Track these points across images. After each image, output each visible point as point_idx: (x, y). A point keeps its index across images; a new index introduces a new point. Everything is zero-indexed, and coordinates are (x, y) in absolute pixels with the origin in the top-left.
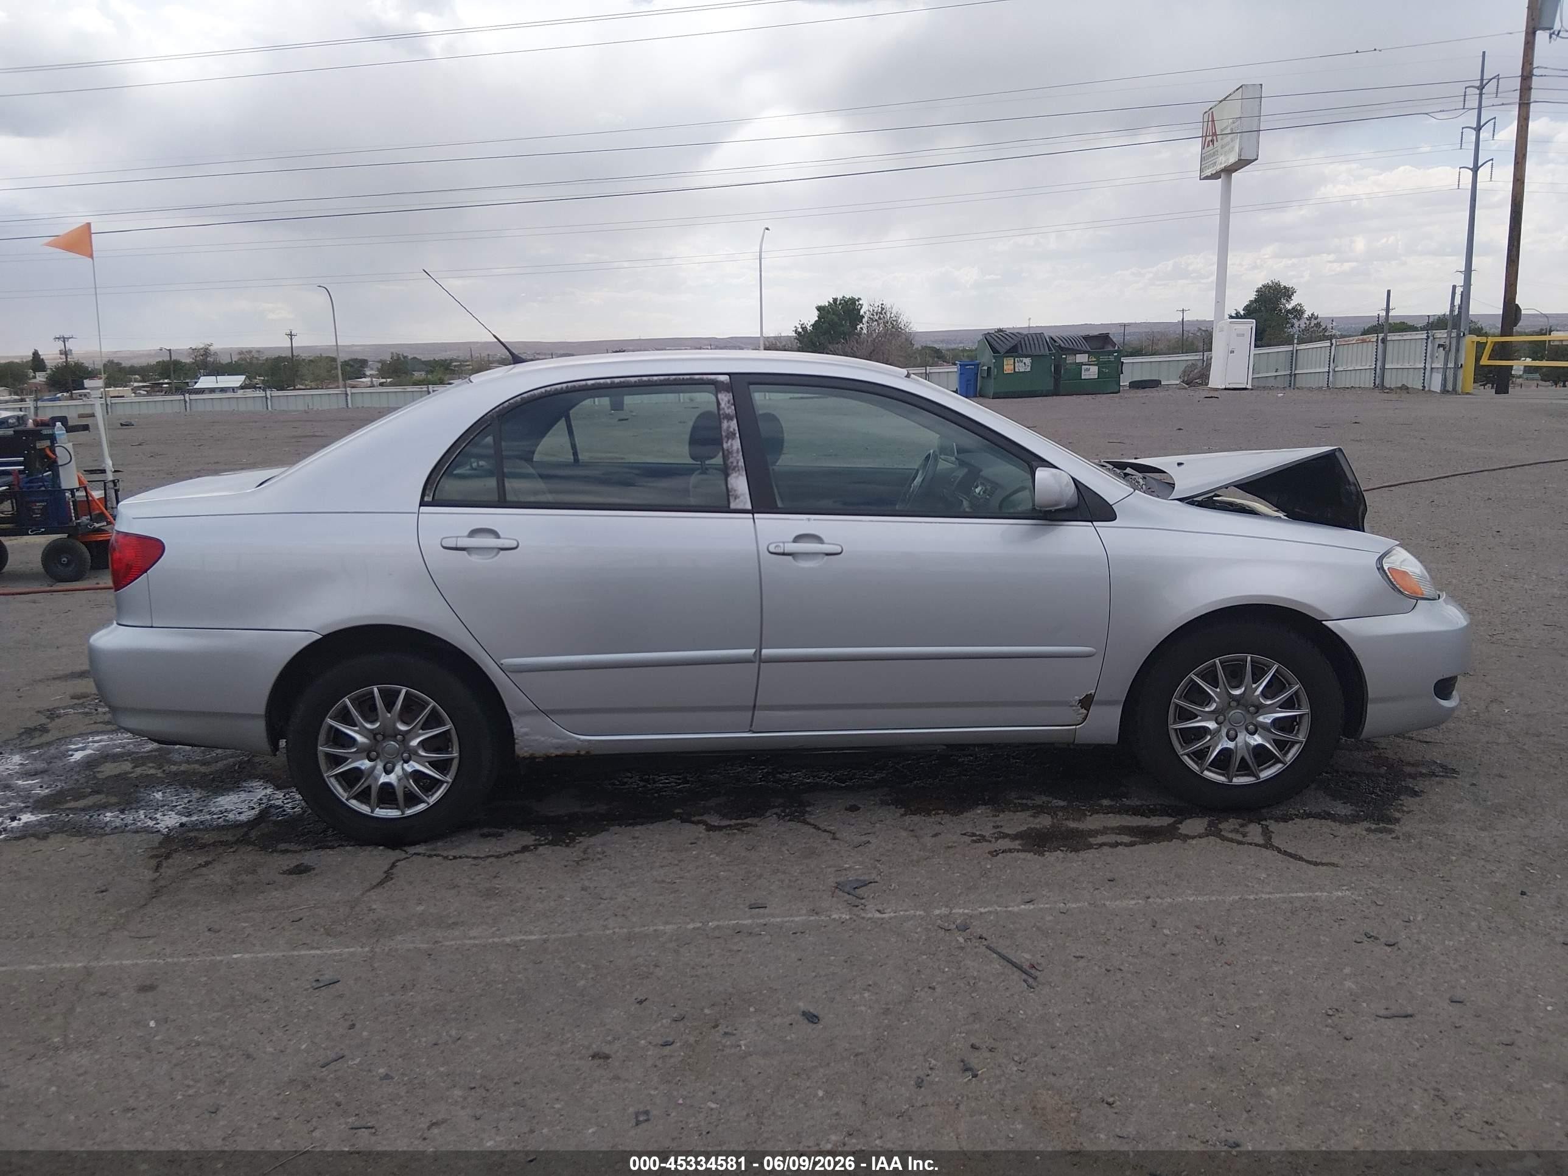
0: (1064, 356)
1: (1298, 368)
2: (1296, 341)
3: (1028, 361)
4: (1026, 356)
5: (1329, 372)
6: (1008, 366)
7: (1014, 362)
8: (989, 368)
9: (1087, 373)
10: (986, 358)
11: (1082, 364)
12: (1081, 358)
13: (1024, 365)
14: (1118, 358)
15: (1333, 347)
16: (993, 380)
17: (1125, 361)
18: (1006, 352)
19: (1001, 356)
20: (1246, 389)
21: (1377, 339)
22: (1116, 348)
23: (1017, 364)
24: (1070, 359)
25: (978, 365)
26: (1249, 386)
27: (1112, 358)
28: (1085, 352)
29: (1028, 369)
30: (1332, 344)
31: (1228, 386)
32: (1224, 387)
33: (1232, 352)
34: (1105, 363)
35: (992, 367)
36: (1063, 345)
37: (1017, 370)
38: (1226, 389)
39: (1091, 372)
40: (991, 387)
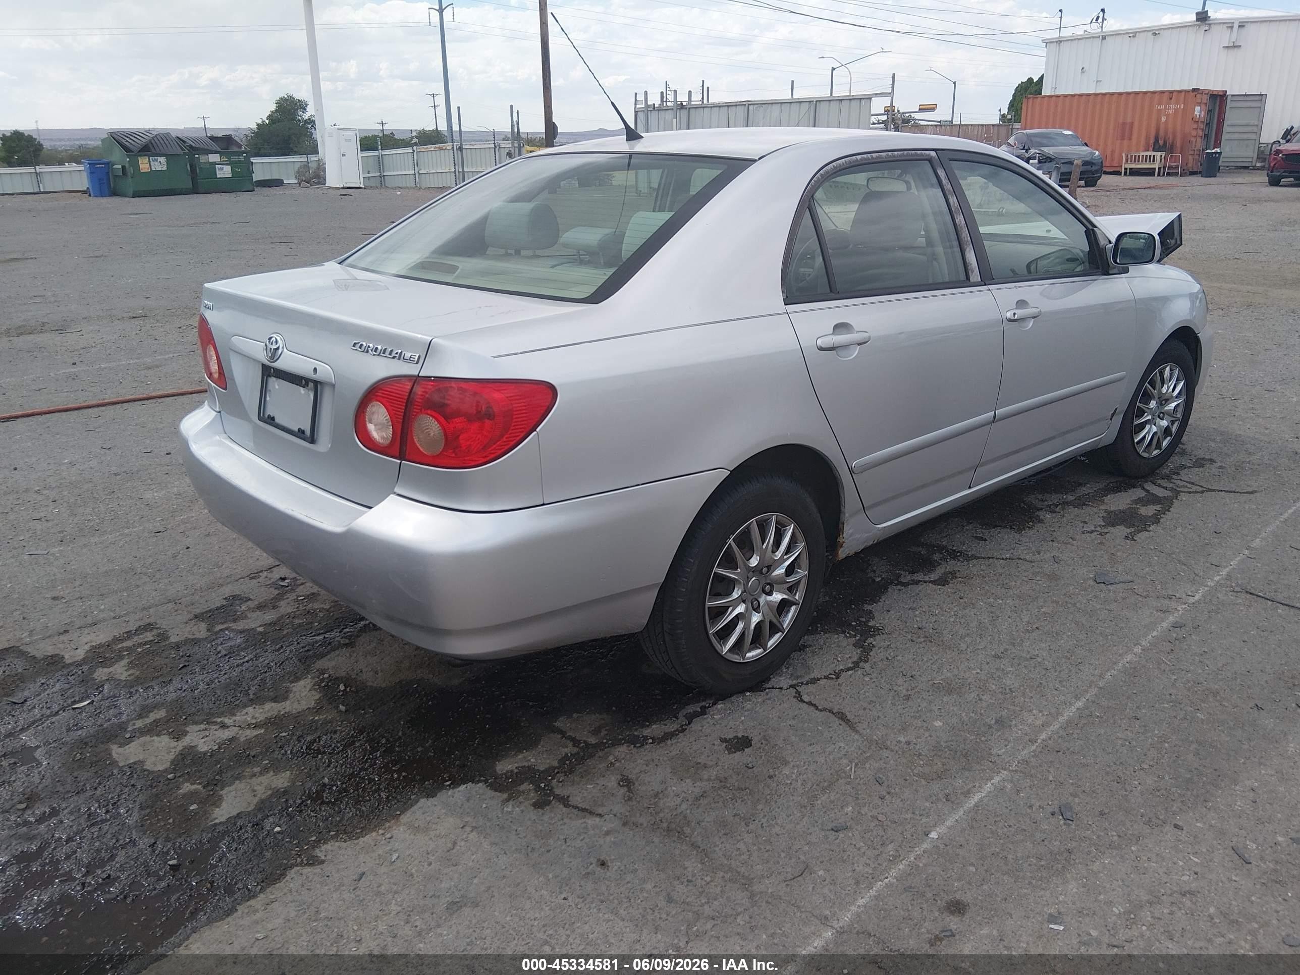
0: (197, 156)
1: (385, 169)
2: (380, 147)
3: (162, 159)
4: (161, 155)
5: (415, 174)
6: (144, 164)
7: (149, 161)
8: (123, 167)
9: (222, 172)
10: (118, 159)
11: (215, 163)
12: (214, 158)
13: (160, 164)
14: (247, 159)
15: (415, 153)
16: (130, 180)
17: (254, 161)
18: (139, 151)
19: (135, 155)
20: (359, 188)
21: (453, 148)
22: (243, 149)
23: (152, 163)
24: (203, 159)
25: (108, 163)
26: (362, 186)
27: (242, 158)
28: (216, 152)
29: (165, 168)
30: (414, 151)
31: (346, 186)
32: (342, 186)
33: (344, 155)
34: (236, 162)
35: (127, 165)
36: (193, 145)
37: (153, 169)
38: (344, 188)
39: (225, 172)
40: (129, 185)
